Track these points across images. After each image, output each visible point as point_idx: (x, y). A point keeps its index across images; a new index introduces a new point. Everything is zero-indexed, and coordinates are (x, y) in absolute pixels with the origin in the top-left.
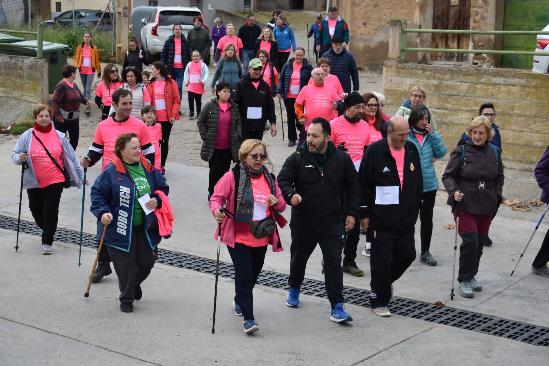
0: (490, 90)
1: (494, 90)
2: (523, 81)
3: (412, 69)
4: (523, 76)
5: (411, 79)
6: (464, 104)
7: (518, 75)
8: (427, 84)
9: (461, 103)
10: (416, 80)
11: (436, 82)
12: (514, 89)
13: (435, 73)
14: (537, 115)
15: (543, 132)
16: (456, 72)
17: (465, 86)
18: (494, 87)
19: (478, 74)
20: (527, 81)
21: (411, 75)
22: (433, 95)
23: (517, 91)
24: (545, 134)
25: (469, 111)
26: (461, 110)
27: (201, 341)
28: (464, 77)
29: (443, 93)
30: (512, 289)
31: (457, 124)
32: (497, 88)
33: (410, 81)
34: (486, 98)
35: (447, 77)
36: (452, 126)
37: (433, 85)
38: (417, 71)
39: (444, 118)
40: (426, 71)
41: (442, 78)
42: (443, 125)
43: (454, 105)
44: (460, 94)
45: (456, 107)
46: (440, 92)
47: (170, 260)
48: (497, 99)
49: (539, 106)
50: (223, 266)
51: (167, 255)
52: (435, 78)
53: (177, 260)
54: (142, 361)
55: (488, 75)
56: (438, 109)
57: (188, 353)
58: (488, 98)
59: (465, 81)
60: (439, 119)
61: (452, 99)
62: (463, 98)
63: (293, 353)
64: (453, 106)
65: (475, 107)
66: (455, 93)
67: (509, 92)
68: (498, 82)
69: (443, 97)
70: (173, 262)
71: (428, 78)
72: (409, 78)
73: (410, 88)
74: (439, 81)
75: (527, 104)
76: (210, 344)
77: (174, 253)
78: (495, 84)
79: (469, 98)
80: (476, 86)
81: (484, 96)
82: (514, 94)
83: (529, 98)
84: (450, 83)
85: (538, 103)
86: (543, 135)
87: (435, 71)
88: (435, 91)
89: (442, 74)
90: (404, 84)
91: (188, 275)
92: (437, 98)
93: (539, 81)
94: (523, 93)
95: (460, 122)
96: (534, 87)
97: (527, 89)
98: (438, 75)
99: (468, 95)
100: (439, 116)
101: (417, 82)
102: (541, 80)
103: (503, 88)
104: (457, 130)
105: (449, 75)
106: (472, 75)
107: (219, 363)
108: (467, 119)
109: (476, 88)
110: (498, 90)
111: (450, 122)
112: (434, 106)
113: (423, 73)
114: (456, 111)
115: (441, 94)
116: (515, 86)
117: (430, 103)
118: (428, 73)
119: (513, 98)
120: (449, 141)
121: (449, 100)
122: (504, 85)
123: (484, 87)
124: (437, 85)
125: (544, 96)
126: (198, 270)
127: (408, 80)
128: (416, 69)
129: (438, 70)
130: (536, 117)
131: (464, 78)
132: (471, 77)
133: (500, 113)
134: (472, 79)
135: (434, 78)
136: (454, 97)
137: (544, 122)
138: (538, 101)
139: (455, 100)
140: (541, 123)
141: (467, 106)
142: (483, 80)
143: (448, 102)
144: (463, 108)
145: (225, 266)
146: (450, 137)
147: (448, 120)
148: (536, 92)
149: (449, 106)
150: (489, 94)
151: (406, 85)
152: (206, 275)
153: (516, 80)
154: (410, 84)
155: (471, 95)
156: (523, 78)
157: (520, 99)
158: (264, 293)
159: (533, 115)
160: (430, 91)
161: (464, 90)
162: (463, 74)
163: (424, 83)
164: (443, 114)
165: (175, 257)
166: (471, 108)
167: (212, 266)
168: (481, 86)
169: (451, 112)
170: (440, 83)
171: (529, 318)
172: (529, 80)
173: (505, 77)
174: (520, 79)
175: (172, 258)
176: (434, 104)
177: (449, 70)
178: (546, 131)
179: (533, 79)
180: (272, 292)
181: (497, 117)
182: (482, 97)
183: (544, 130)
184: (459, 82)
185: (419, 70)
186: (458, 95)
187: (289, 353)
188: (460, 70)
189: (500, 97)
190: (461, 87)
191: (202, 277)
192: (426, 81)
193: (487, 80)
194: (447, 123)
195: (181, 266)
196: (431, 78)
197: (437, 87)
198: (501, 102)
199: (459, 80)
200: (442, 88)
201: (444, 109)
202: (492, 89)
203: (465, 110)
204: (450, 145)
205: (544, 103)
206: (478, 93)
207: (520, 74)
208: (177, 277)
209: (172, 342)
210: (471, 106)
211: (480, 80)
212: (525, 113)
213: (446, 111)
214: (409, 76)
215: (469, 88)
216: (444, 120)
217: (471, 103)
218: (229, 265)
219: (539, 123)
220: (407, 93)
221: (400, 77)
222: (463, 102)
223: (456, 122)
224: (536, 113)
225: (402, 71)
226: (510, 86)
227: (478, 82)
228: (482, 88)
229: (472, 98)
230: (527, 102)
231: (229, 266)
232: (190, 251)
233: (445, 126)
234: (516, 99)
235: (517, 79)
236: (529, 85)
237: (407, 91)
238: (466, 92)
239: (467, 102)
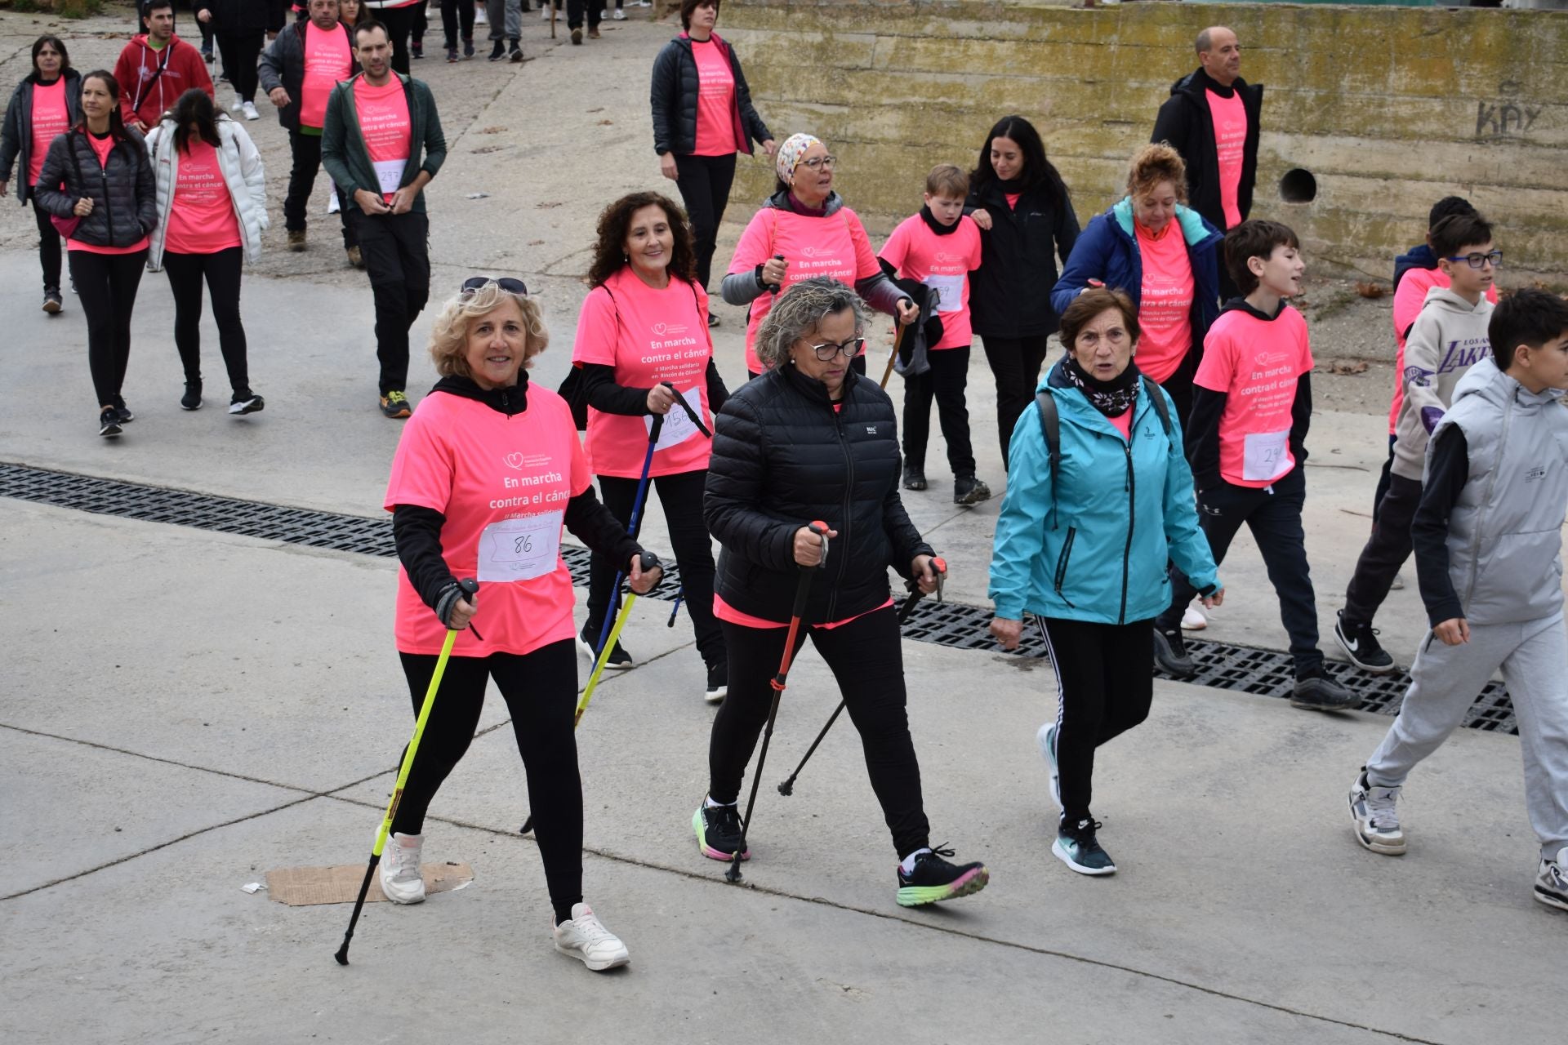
0: (946, 54)
1: (954, 53)
2: (1021, 29)
3: (761, 6)
4: (1021, 15)
5: (759, 33)
6: (887, 89)
7: (1011, 15)
8: (798, 43)
9: (878, 89)
10: (772, 33)
11: (818, 38)
12: (1002, 49)
13: (815, 15)
14: (1056, 112)
15: (1071, 153)
16: (865, 10)
17: (888, 45)
18: (956, 45)
19: (916, 14)
20: (1030, 27)
21: (758, 22)
22: (814, 71)
23: (1009, 52)
24: (1075, 156)
25: (899, 107)
26: (881, 106)
27: (180, 684)
28: (885, 22)
29: (836, 64)
30: (948, 529)
31: (871, 139)
32: (961, 49)
33: (757, 38)
34: (937, 72)
35: (844, 23)
36: (861, 145)
37: (812, 45)
38: (773, 11)
39: (840, 126)
40: (794, 11)
41: (833, 26)
42: (839, 145)
43: (864, 93)
44: (877, 66)
45: (868, 98)
46: (828, 63)
47: (140, 506)
48: (963, 74)
49: (1060, 89)
50: (268, 514)
51: (134, 494)
52: (817, 27)
53: (156, 505)
54: (30, 732)
55: (940, 15)
56: (825, 104)
57: (144, 710)
58: (941, 72)
59: (887, 32)
60: (830, 130)
61: (857, 79)
62: (883, 76)
63: (393, 698)
64: (860, 95)
65: (914, 95)
66: (863, 62)
67: (990, 57)
68: (963, 33)
69: (836, 74)
70: (147, 509)
71: (799, 27)
72: (755, 29)
73: (757, 55)
74: (827, 35)
75: (1033, 84)
76: (201, 689)
77: (153, 490)
78: (956, 39)
79: (897, 74)
80: (914, 45)
81: (933, 69)
82: (1003, 61)
83: (1037, 69)
84: (853, 39)
85: (1058, 80)
86: (1072, 160)
87: (816, 10)
88: (817, 59)
89: (831, 16)
90: (742, 45)
91: (176, 538)
92: (823, 77)
93: (1059, 26)
94: (1022, 57)
95: (878, 136)
96: (1047, 42)
97: (1032, 48)
98: (822, 19)
99: (896, 67)
100: (828, 123)
101: (774, 38)
102: (1063, 23)
103: (977, 48)
104: (873, 154)
105: (848, 18)
106: (902, 17)
107: (211, 728)
108: (896, 126)
109: (914, 49)
110: (964, 51)
111: (855, 136)
112: (816, 97)
113: (788, 14)
114: (867, 107)
115: (831, 66)
116: (1004, 40)
117: (808, 90)
118: (799, 15)
119: (1000, 71)
120: (855, 183)
121: (852, 81)
122: (978, 39)
123: (933, 47)
124: (821, 44)
125: (1072, 63)
126: (205, 525)
127: (753, 33)
128: (771, 6)
129: (822, 8)
130: (1054, 116)
131: (884, 26)
132: (900, 23)
133: (970, 108)
134: (902, 27)
135: (814, 28)
136: (862, 74)
137: (1071, 127)
138: (1058, 76)
139: (865, 81)
140: (1066, 131)
141: (894, 94)
142: (929, 29)
143: (850, 87)
144: (885, 100)
145: (273, 513)
146: (858, 174)
147: (850, 132)
148: (1052, 53)
149: (851, 96)
150: (945, 62)
151: (747, 47)
152: (223, 534)
153: (1005, 27)
154: (757, 46)
155: (902, 67)
156: (1021, 21)
157: (1015, 72)
158: (356, 569)
159: (1047, 112)
160: (805, 61)
161: (886, 54)
162: (882, 16)
163: (791, 40)
164: (839, 116)
165: (153, 497)
166: (903, 100)
167: (241, 515)
168: (925, 44)
169: (858, 110)
170: (828, 41)
171: (967, 592)
172: (1036, 24)
173: (980, 20)
174: (1014, 24)
175: (143, 502)
176: (816, 92)
177: (848, 6)
178: (1080, 150)
179: (1044, 21)
180: (374, 566)
181: (966, 118)
182: (929, 72)
183: (1074, 147)
184: (874, 37)
185: (777, 7)
186: (871, 69)
187: (382, 697)
188: (873, 5)
189: (969, 69)
190: (879, 49)
191: (210, 541)
192: (795, 36)
193: (938, 28)
194: (848, 140)
195: (164, 519)
196: (806, 28)
197: (821, 48)
198: (972, 81)
199: (873, 31)
200: (833, 51)
201: (840, 105)
202: (950, 51)
203: (889, 105)
204: (858, 193)
205: (1072, 81)
206: (919, 61)
207: (1015, 10)
208: (148, 544)
209: (110, 688)
210: (903, 95)
211: (921, 29)
212: (1029, 108)
213: (846, 110)
214: (754, 24)
215: (897, 48)
216: (842, 132)
217: (904, 86)
218: (284, 510)
219: (1062, 131)
220: (752, 68)
221: (733, 27)
222: (884, 85)
223: (869, 135)
224: (1055, 105)
225: (738, 11)
226: (991, 42)
227: (917, 33)
228: (926, 49)
229: (906, 75)
230: (1034, 80)
231: (284, 513)
232: (193, 483)
233: (845, 146)
234: (1008, 73)
235: (1007, 23)
236: (1036, 37)
237: (752, 60)
238: (891, 59)
239: (893, 86)
